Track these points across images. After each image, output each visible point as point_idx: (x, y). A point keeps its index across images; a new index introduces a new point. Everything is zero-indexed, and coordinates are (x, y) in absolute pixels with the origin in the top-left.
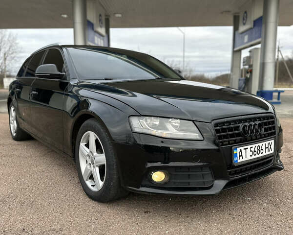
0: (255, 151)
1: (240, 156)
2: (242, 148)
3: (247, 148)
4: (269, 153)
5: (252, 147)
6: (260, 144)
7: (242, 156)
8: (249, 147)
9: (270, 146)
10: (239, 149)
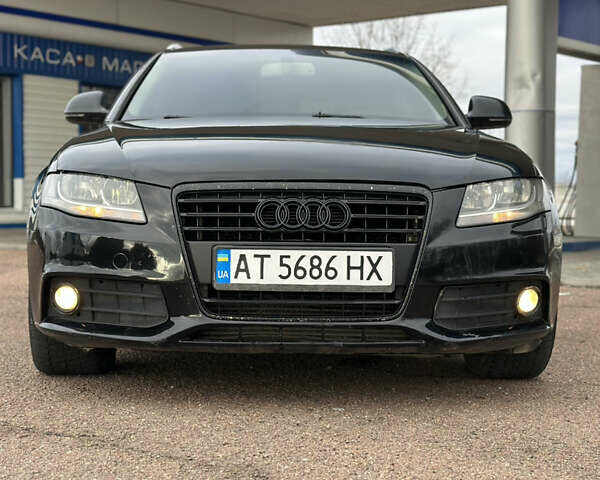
0: (297, 267)
1: (239, 270)
2: (249, 253)
3: (269, 256)
4: (365, 283)
5: (288, 257)
6: (325, 255)
7: (246, 270)
8: (276, 254)
9: (374, 266)
10: (235, 254)
